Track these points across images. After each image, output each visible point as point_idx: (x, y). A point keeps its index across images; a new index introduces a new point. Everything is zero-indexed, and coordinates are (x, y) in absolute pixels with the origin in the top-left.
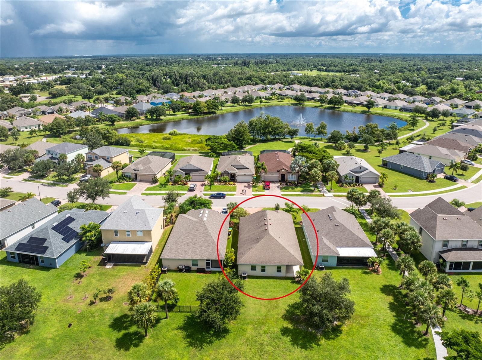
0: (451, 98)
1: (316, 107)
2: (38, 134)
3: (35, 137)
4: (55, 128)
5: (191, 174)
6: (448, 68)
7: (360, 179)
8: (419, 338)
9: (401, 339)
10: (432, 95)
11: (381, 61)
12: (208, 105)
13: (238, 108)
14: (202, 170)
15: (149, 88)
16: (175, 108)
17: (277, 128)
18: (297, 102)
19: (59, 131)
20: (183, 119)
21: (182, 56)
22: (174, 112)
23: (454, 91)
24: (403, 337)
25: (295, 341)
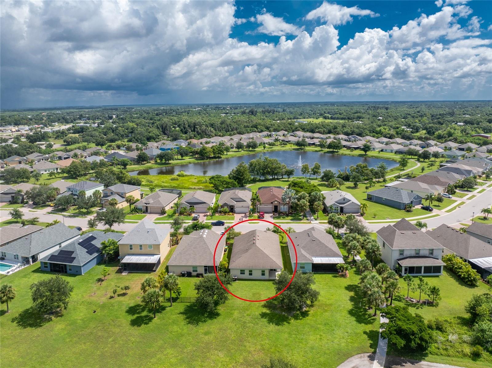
0: (446, 141)
1: (316, 151)
2: (57, 176)
3: (54, 178)
4: (72, 170)
5: (195, 206)
6: (452, 114)
7: (344, 210)
8: (369, 318)
9: (354, 319)
10: (429, 139)
11: (387, 109)
12: (214, 150)
13: (242, 153)
14: (205, 203)
15: (159, 136)
16: (183, 153)
17: (275, 168)
18: (298, 147)
19: (76, 173)
20: (190, 163)
21: (191, 106)
22: (182, 157)
23: (450, 134)
24: (356, 318)
25: (271, 321)
